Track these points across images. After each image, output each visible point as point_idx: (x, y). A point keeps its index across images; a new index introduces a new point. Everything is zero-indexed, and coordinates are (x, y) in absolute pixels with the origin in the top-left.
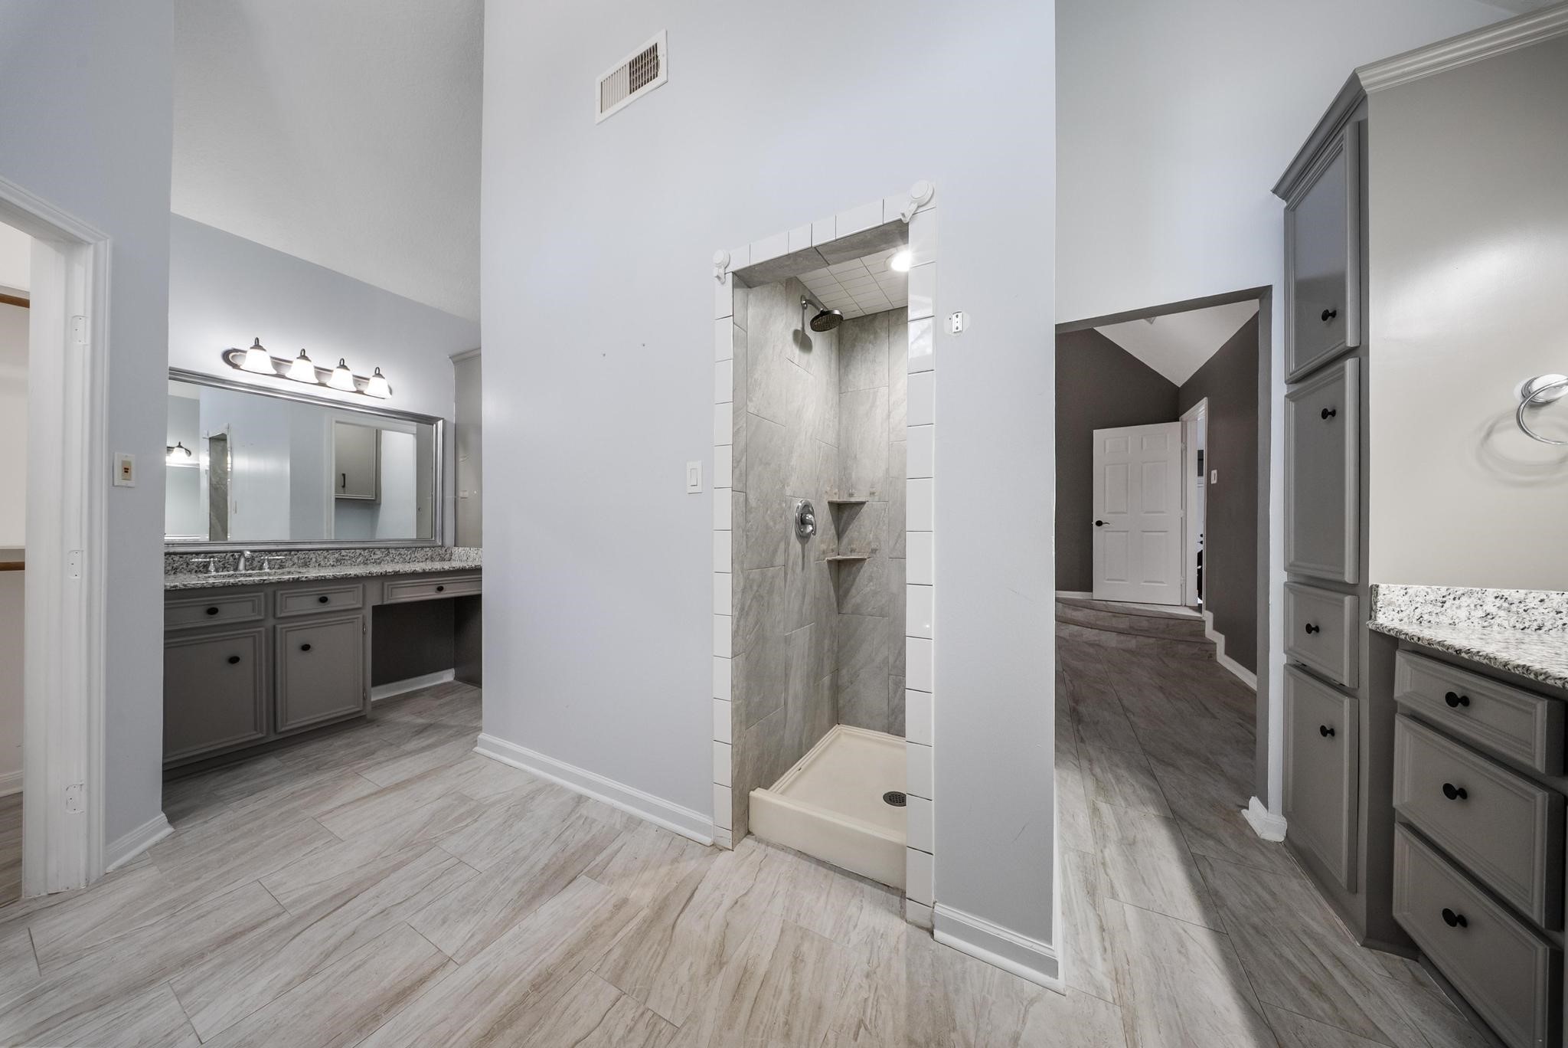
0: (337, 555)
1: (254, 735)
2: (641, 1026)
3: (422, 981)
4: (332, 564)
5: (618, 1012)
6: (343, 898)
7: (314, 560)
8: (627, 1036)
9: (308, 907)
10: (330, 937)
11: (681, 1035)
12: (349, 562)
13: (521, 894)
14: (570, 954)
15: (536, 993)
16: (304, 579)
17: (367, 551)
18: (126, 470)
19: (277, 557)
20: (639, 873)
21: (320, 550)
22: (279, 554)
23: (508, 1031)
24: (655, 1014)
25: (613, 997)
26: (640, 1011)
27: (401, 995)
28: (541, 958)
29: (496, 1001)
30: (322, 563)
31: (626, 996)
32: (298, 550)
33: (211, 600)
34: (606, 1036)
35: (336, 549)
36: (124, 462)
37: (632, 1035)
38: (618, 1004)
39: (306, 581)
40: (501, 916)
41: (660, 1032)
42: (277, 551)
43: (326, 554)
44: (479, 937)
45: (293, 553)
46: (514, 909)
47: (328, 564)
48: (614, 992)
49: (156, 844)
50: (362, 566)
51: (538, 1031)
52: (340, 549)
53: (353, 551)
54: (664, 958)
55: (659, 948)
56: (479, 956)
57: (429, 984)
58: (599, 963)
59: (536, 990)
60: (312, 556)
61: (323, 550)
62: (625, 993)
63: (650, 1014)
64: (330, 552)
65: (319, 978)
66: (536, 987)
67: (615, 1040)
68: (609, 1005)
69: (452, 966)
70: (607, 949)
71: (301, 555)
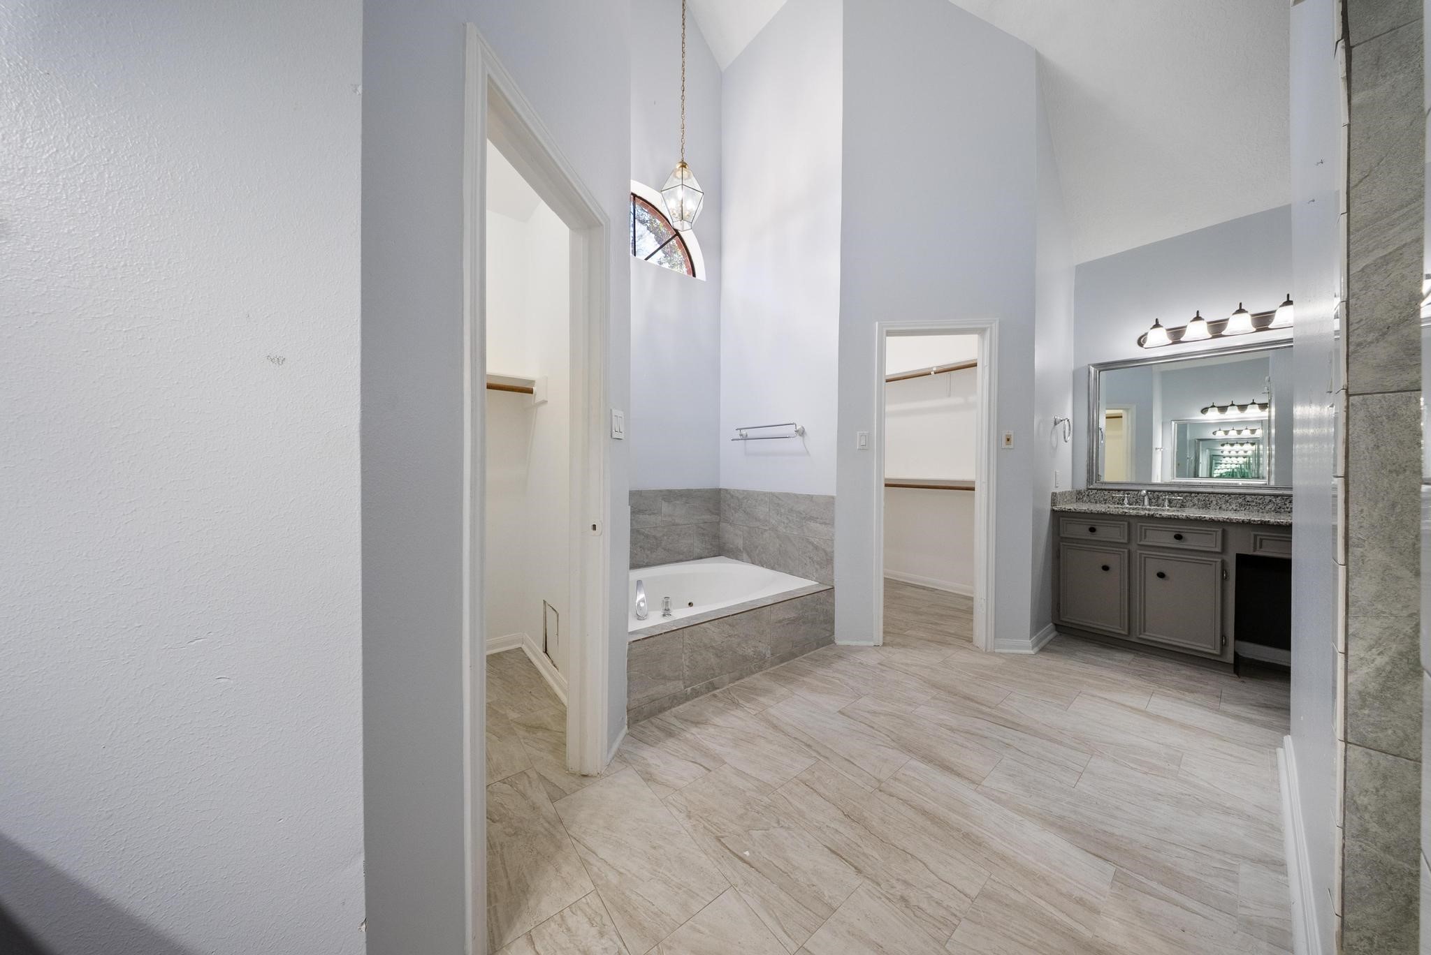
0: (1240, 500)
1: (1118, 629)
2: (942, 912)
3: (959, 775)
4: (1235, 508)
5: (954, 895)
6: (1015, 726)
7: (1214, 502)
8: (933, 901)
9: (999, 715)
10: (980, 729)
11: (938, 948)
12: (1255, 508)
13: (1062, 818)
14: (1004, 858)
15: (961, 836)
16: (1158, 516)
17: (1279, 498)
18: (1008, 440)
19: (1179, 498)
20: (1153, 932)
21: (1221, 494)
22: (1180, 495)
23: (929, 823)
24: (956, 926)
25: (968, 891)
26: (958, 914)
27: (947, 768)
28: (995, 838)
29: (951, 813)
30: (1224, 506)
31: (971, 902)
32: (1198, 493)
33: (1094, 521)
34: (931, 884)
35: (1240, 494)
36: (1006, 435)
37: (934, 904)
38: (962, 895)
39: (1160, 518)
40: (1031, 807)
41: (940, 929)
42: (1178, 492)
43: (1228, 498)
44: (1003, 797)
45: (1193, 495)
46: (1041, 814)
47: (1230, 508)
48: (974, 892)
49: (1021, 654)
50: (1273, 513)
51: (931, 840)
52: (1245, 494)
53: (1261, 497)
54: (1025, 945)
55: (1035, 941)
56: (987, 799)
57: (958, 779)
58: (1000, 881)
59: (964, 835)
60: (1213, 499)
61: (1225, 494)
62: (972, 901)
63: (956, 922)
64: (1233, 496)
65: (952, 735)
66: (967, 836)
67: (929, 890)
68: (959, 888)
69: (973, 786)
70: (1020, 889)
71: (1201, 497)
